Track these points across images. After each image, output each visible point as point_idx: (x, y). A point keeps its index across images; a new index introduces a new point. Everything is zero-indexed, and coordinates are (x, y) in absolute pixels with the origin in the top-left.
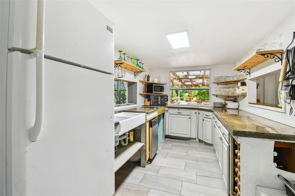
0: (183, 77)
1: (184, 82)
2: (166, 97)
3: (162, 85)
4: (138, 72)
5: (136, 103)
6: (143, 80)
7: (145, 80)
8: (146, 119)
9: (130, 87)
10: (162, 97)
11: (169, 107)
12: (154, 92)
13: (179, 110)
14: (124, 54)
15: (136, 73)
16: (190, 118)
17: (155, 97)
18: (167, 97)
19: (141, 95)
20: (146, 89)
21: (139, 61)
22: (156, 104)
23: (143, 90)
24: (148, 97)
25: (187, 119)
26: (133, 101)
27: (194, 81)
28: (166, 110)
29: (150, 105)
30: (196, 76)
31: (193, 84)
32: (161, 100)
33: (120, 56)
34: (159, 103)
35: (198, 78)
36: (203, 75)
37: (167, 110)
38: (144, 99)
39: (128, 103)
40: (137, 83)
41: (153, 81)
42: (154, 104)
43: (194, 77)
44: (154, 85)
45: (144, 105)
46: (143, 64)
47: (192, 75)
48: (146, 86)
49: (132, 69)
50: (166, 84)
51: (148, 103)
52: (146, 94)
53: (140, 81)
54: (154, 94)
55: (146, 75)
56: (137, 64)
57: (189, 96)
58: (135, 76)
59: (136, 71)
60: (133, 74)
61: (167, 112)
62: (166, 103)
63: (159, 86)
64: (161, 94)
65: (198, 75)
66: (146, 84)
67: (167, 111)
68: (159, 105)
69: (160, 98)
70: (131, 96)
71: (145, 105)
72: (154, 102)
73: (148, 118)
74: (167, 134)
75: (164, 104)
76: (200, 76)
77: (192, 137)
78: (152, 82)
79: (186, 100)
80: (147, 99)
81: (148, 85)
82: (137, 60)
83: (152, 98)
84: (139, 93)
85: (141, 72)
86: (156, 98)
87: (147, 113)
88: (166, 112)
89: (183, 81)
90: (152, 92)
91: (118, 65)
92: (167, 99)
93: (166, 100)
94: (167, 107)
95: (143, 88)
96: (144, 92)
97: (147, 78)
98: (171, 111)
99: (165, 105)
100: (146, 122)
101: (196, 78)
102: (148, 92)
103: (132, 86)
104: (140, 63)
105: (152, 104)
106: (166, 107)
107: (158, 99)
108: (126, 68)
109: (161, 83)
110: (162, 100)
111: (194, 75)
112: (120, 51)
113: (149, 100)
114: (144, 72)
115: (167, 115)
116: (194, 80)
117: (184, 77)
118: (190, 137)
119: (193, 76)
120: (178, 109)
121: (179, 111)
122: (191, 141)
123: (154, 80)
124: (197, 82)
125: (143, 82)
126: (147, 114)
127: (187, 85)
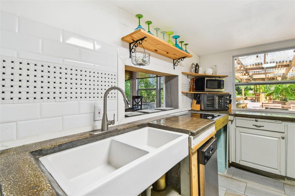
0: (252, 67)
1: (253, 74)
2: (228, 97)
3: (220, 78)
4: (179, 59)
5: (177, 107)
6: (187, 71)
7: (191, 71)
8: (190, 148)
9: (168, 83)
10: (221, 97)
11: (236, 115)
12: (206, 89)
13: (256, 121)
14: (149, 23)
15: (176, 60)
16: (283, 138)
17: (208, 97)
18: (230, 98)
19: (186, 94)
20: (193, 86)
21: (178, 40)
22: (211, 108)
23: (189, 87)
24: (197, 98)
25: (277, 139)
26: (172, 104)
27: (270, 73)
28: (230, 120)
29: (201, 110)
30: (277, 63)
31: (267, 77)
32: (219, 102)
33: (140, 25)
34: (217, 107)
35: (279, 66)
36: (290, 61)
37: (232, 119)
38: (192, 100)
39: (166, 107)
40: (178, 76)
41: (205, 72)
42: (207, 108)
43: (274, 65)
44: (206, 79)
45: (190, 109)
46: (186, 45)
47: (269, 62)
48: (193, 80)
49: (167, 53)
50: (227, 76)
51: (198, 107)
52: (194, 94)
53: (183, 73)
54: (207, 92)
55: (193, 64)
56: (176, 44)
57: (257, 94)
58: (174, 65)
59: (174, 57)
60: (171, 62)
61: (232, 123)
62: (228, 108)
63: (215, 80)
64: (218, 92)
65: (280, 62)
66: (194, 77)
67: (232, 121)
68: (216, 111)
69: (217, 98)
70: (170, 96)
71: (192, 110)
72: (207, 104)
73: (195, 145)
74: (232, 160)
75: (224, 109)
76: (285, 63)
77: (288, 176)
78: (203, 74)
79: (251, 100)
80: (196, 101)
81: (197, 79)
82: (176, 38)
83: (204, 99)
84: (182, 92)
85: (184, 58)
86: (211, 98)
87: (193, 134)
88: (230, 122)
89: (251, 74)
90: (203, 90)
91: (138, 42)
92: (230, 101)
93: (228, 102)
94: (232, 115)
95: (189, 84)
96: (190, 91)
97: (194, 69)
98: (239, 121)
99: (226, 110)
100: (191, 154)
101: (275, 67)
102: (196, 90)
103: (171, 81)
104: (181, 42)
105: (203, 109)
106: (230, 115)
107: (213, 100)
108: (156, 51)
109: (218, 74)
110: (222, 102)
111: (274, 62)
112: (140, 17)
113: (198, 102)
114: (190, 57)
115: (231, 127)
116: (269, 71)
117: (255, 66)
118: (284, 175)
119: (271, 63)
120: (254, 119)
121: (258, 124)
122: (286, 181)
123: (207, 70)
124: (276, 73)
125: (188, 75)
126: (192, 137)
127: (256, 79)
